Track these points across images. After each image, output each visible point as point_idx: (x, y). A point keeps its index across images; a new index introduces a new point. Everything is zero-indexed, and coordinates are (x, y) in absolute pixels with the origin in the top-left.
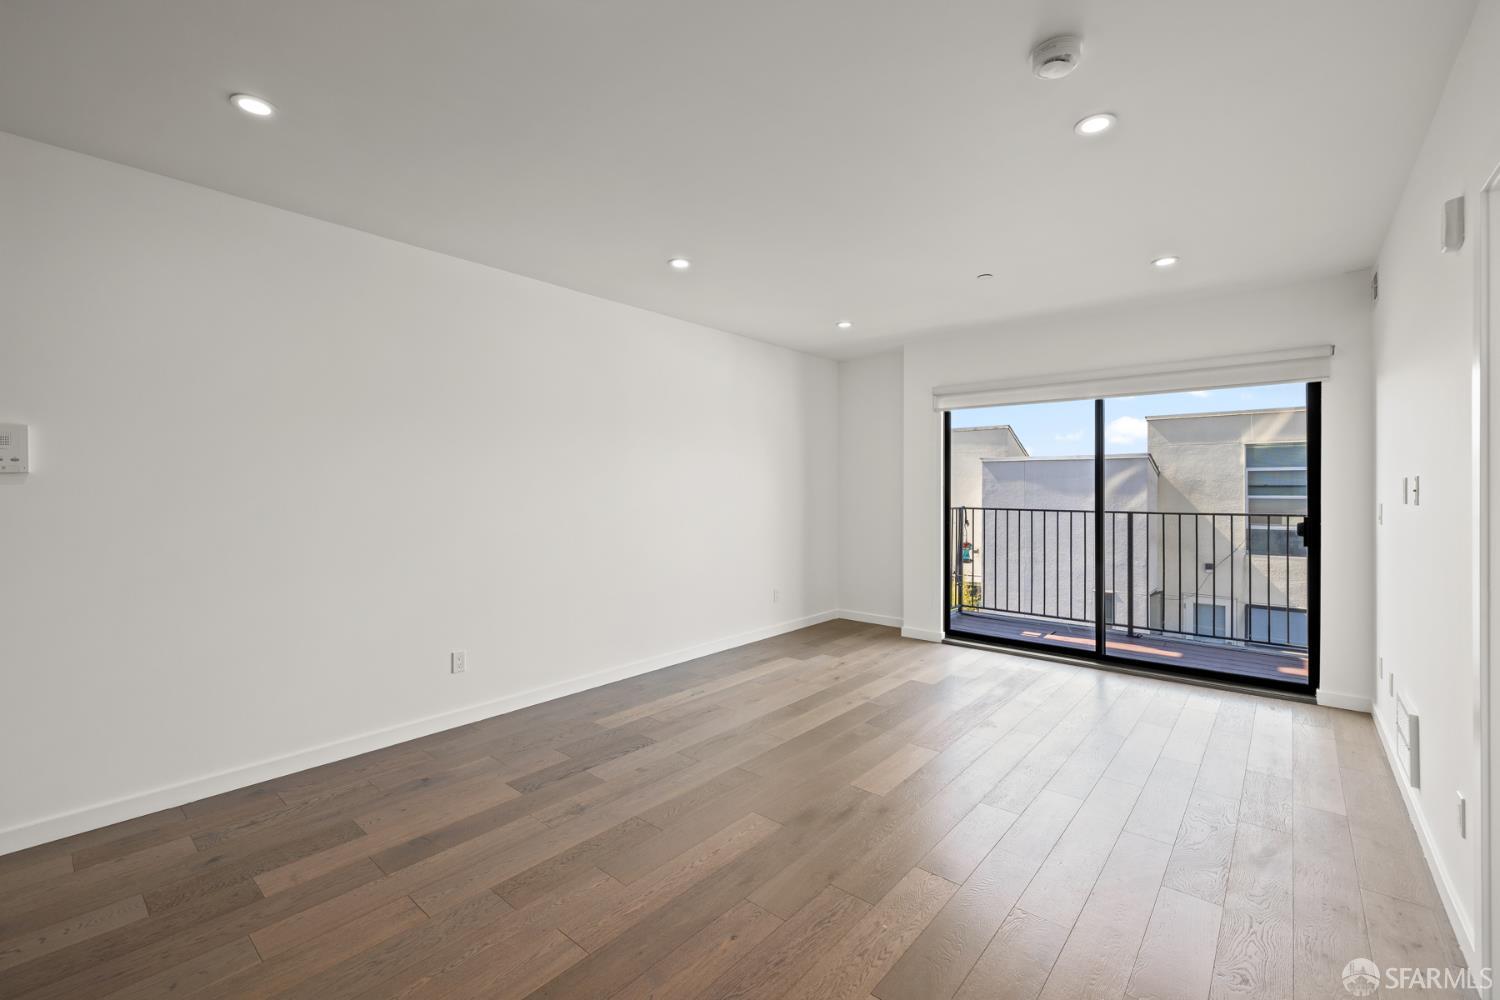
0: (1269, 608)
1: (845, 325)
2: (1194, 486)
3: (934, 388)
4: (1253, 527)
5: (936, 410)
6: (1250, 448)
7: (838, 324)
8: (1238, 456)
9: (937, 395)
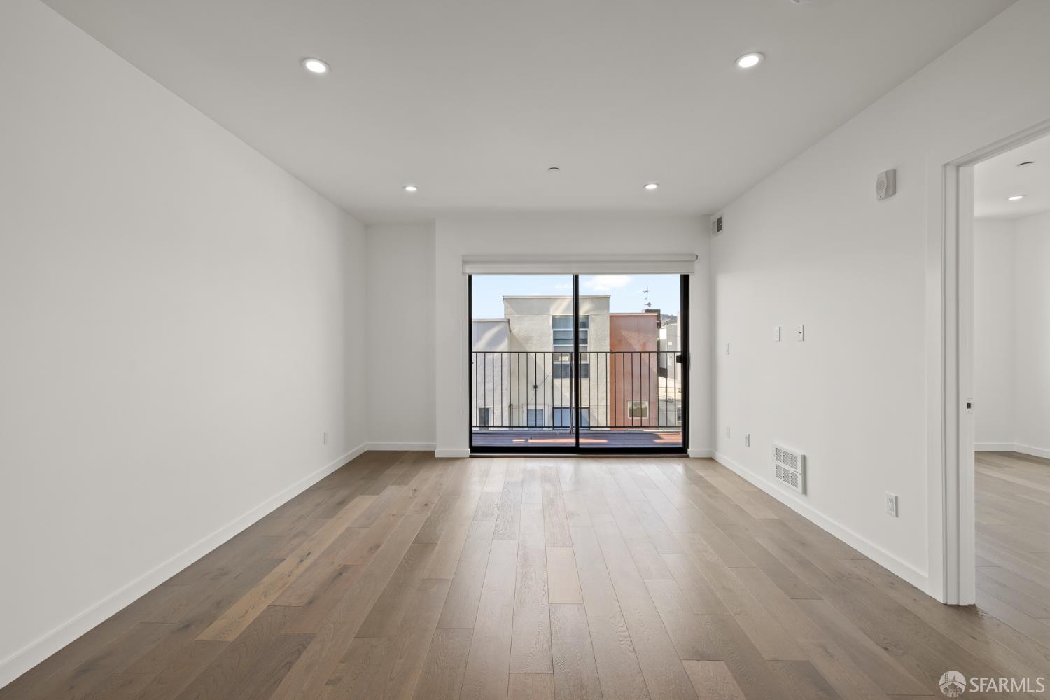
0: (562, 408)
1: (411, 189)
2: (528, 339)
3: (463, 256)
4: (555, 363)
5: (464, 274)
6: (554, 318)
7: (404, 187)
8: (549, 322)
9: (465, 262)
